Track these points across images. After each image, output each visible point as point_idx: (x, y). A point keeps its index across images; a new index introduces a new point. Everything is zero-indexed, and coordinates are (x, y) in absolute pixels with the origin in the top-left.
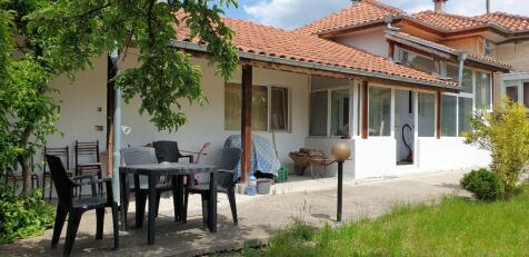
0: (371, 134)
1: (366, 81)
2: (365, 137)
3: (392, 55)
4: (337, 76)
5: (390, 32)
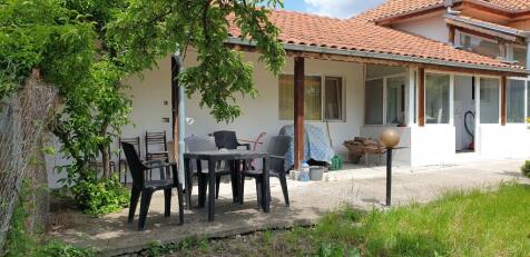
0: (429, 122)
1: (422, 68)
2: (422, 124)
3: (452, 39)
4: (391, 64)
5: (450, 16)
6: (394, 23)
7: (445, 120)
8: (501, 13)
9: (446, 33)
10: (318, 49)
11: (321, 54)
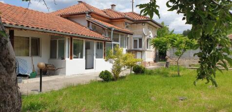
0: (74, 58)
1: (71, 37)
2: (71, 59)
3: (89, 26)
4: (55, 35)
5: (88, 17)
6: (69, 17)
7: (82, 57)
8: (107, 18)
9: (86, 24)
10: (19, 27)
11: (21, 29)
